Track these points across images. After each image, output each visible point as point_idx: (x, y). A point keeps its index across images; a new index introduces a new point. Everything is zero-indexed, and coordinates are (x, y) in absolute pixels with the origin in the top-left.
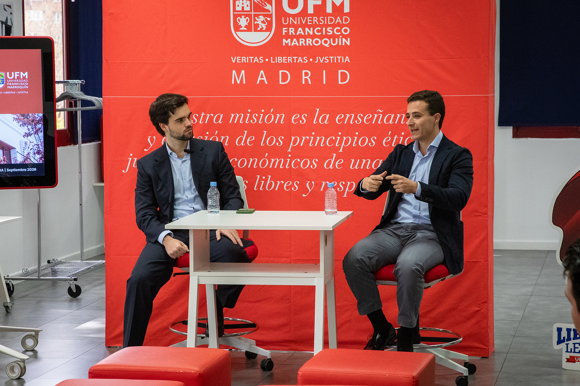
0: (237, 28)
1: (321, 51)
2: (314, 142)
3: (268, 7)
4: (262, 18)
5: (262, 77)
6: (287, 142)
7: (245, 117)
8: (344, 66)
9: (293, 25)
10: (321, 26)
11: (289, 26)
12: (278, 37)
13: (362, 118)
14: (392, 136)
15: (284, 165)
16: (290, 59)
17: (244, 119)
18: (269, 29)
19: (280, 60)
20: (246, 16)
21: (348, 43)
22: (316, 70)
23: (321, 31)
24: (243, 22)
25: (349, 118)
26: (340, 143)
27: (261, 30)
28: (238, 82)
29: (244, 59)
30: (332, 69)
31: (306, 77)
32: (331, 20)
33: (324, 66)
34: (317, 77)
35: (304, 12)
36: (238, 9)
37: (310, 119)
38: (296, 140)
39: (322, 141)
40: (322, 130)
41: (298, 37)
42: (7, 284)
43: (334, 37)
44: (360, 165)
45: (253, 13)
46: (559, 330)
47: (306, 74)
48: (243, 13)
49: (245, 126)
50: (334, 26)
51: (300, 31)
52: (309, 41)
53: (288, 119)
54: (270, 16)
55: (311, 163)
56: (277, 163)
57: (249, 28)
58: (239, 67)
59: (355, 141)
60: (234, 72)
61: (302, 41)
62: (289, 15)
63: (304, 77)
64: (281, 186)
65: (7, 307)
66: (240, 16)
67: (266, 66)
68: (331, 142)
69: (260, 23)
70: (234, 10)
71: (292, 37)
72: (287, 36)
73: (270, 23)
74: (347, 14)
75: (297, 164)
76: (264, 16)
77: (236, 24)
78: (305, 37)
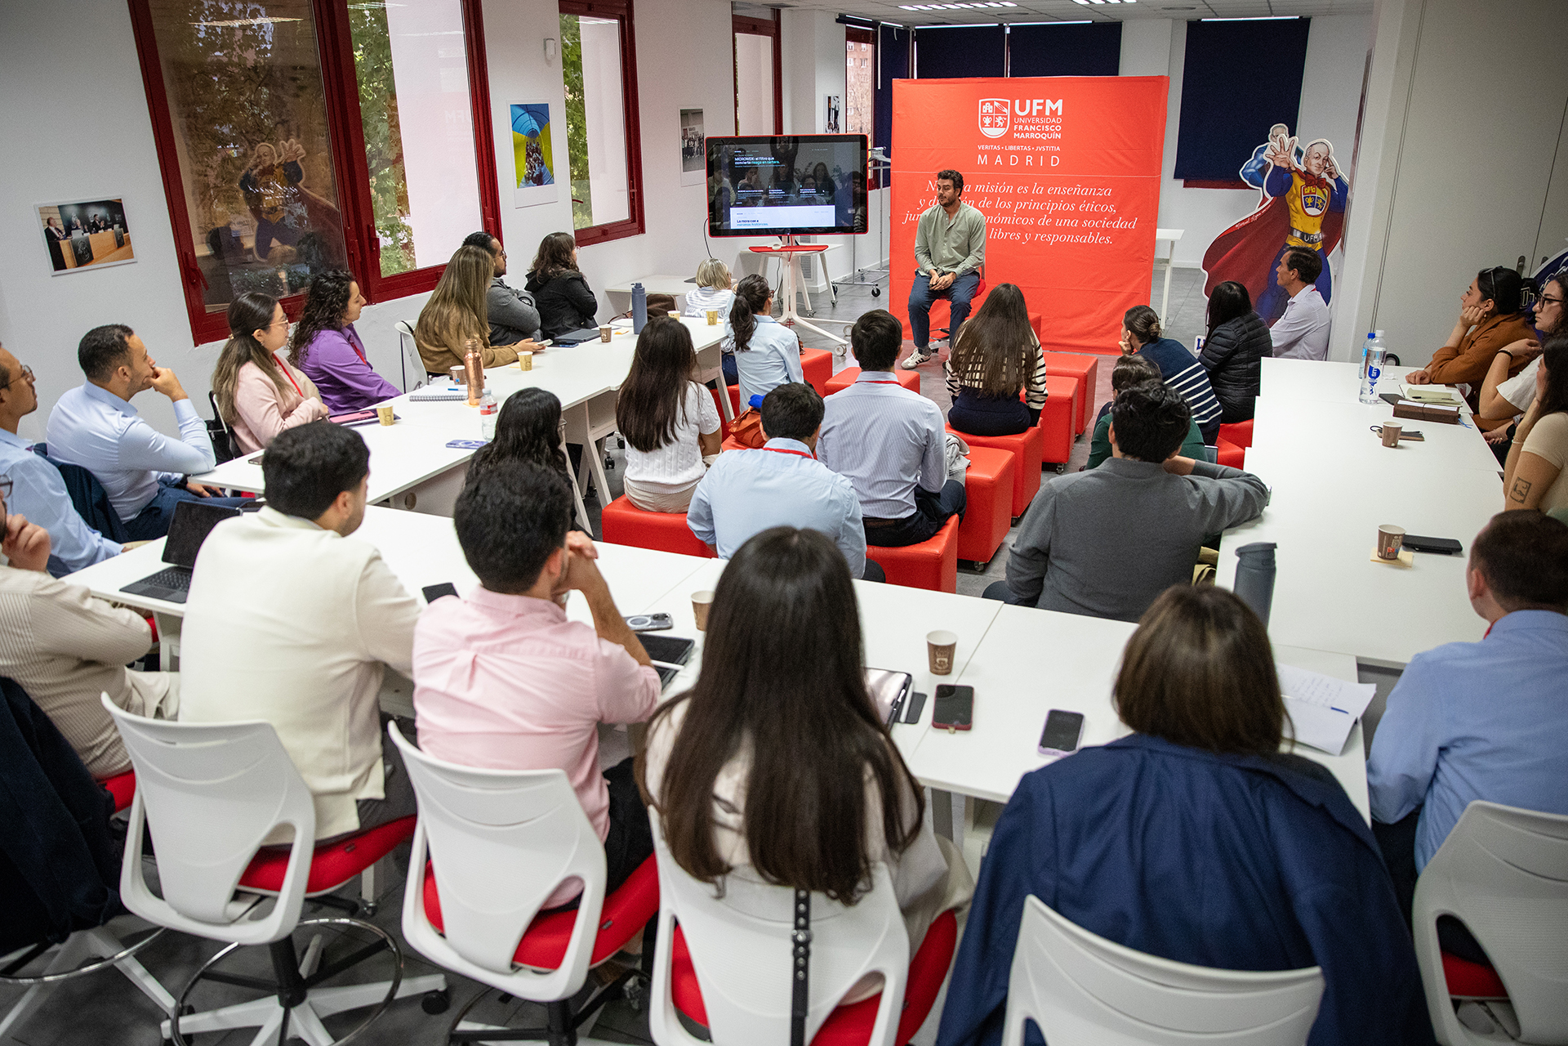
0: (983, 125)
1: (1040, 142)
2: (1032, 207)
3: (1005, 110)
4: (1000, 118)
5: (999, 160)
6: (1013, 206)
7: (986, 187)
8: (1055, 153)
9: (1022, 124)
10: (1041, 125)
11: (1019, 124)
12: (1011, 132)
13: (1066, 191)
14: (1086, 204)
15: (1011, 221)
16: (1018, 148)
17: (985, 189)
18: (1005, 126)
19: (1011, 148)
20: (989, 116)
21: (1060, 137)
22: (1036, 155)
23: (1041, 128)
24: (987, 121)
25: (1057, 190)
26: (1050, 207)
27: (999, 127)
28: (982, 163)
29: (987, 147)
30: (1047, 155)
31: (1029, 160)
32: (1049, 120)
33: (1042, 153)
34: (1036, 161)
35: (1030, 115)
36: (984, 111)
37: (1030, 190)
38: (1020, 204)
39: (1038, 206)
40: (1038, 198)
41: (1025, 132)
42: (833, 287)
43: (1050, 132)
44: (1062, 224)
45: (994, 114)
46: (1199, 340)
47: (1029, 159)
48: (988, 114)
49: (985, 194)
50: (1050, 125)
51: (1026, 128)
52: (1032, 135)
53: (1015, 190)
54: (1006, 117)
55: (1029, 221)
56: (1006, 220)
57: (991, 125)
58: (983, 153)
59: (1061, 207)
60: (980, 156)
61: (1027, 135)
62: (1020, 116)
63: (1027, 161)
64: (1008, 236)
65: (833, 304)
66: (986, 116)
67: (1002, 152)
68: (1044, 206)
69: (999, 121)
70: (982, 112)
71: (1020, 132)
72: (1017, 131)
73: (1006, 122)
74: (1059, 116)
75: (1020, 221)
76: (1002, 116)
77: (982, 121)
78: (1030, 132)
